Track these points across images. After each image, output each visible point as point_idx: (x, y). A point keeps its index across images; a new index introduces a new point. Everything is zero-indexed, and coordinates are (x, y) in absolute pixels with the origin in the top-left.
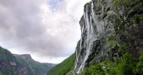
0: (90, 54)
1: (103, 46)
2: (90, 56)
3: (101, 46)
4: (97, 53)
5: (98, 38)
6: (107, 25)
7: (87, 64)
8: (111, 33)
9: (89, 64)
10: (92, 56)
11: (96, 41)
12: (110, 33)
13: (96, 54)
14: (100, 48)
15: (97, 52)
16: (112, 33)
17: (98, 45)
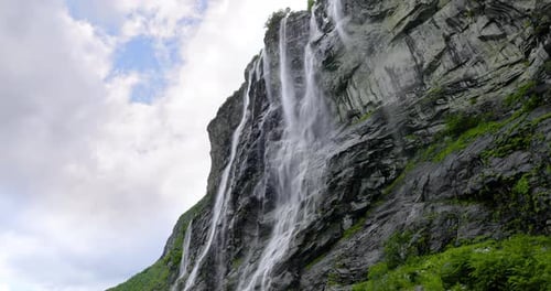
1: (399, 171)
3: (386, 174)
4: (359, 215)
5: (368, 131)
6: (439, 56)
8: (472, 90)
11: (352, 148)
12: (465, 90)
13: (347, 222)
14: (382, 186)
15: (357, 206)
16: (487, 87)
17: (372, 170)
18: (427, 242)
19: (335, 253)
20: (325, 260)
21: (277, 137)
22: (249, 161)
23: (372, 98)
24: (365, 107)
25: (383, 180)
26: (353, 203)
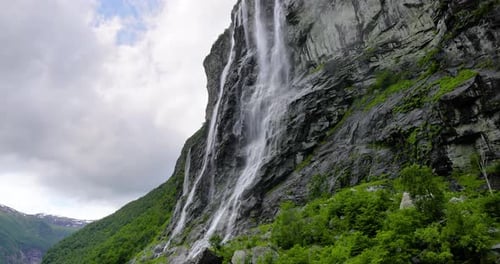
0: (269, 158)
1: (340, 117)
2: (268, 168)
3: (330, 119)
4: (309, 152)
5: (318, 82)
6: (376, 18)
7: (252, 203)
8: (397, 51)
9: (265, 204)
10: (282, 164)
11: (305, 97)
12: (392, 50)
13: (299, 157)
14: (327, 129)
15: (307, 146)
16: (407, 49)
17: (319, 116)
18: (348, 178)
19: (289, 182)
20: (280, 188)
21: (251, 83)
22: (230, 102)
23: (325, 51)
24: (320, 59)
25: (327, 124)
26: (304, 143)
